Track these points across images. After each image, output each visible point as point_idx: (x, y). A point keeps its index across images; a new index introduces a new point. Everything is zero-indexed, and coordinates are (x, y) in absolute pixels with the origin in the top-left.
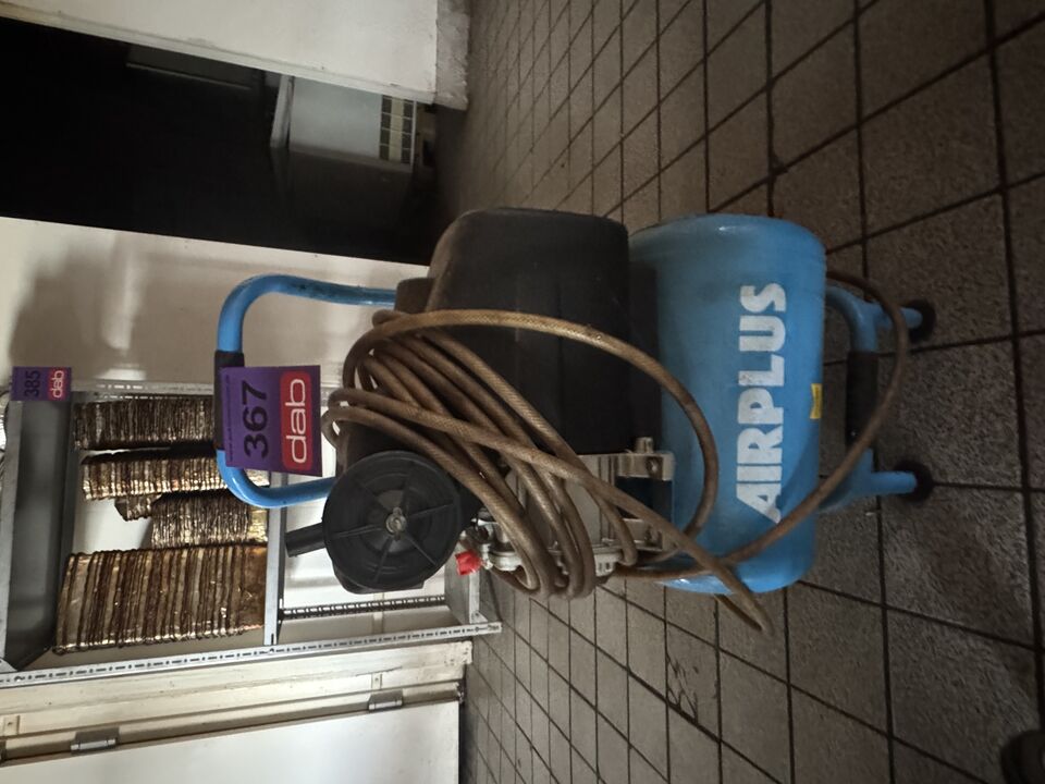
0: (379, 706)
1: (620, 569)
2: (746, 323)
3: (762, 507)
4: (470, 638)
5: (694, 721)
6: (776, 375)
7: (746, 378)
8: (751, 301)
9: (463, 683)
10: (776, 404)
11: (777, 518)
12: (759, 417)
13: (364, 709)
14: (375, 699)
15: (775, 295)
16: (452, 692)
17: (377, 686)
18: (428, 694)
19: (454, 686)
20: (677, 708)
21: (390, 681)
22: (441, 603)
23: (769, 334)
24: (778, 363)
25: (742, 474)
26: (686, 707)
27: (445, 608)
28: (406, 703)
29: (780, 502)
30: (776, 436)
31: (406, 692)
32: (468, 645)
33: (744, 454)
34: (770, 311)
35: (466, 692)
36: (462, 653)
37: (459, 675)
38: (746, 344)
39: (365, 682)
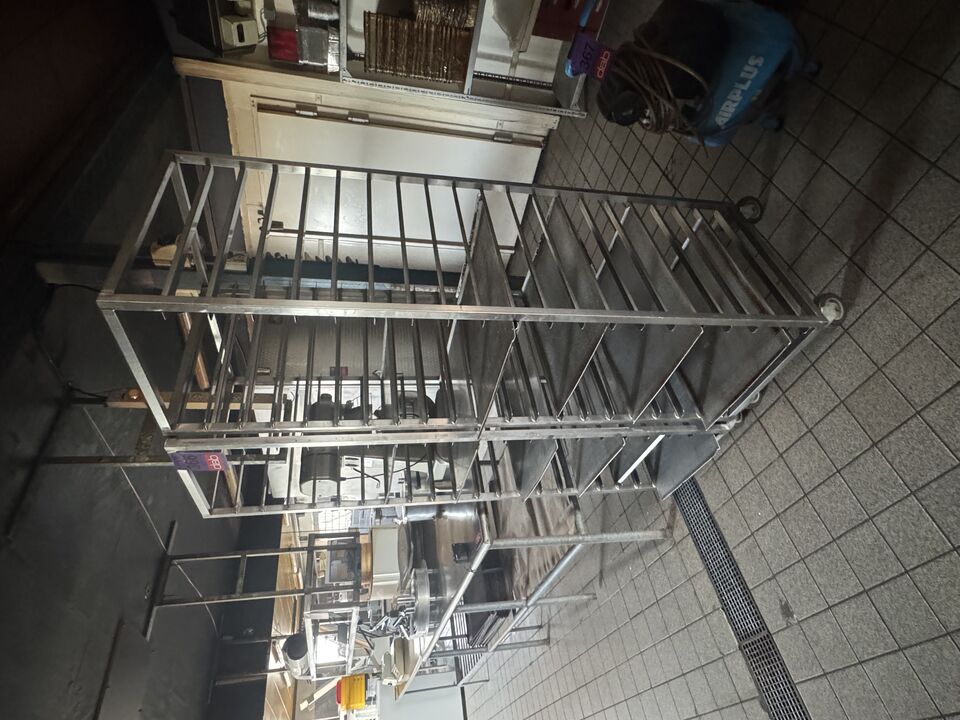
0: (499, 139)
1: (674, 130)
2: (747, 68)
3: (720, 124)
4: (561, 116)
5: (671, 182)
6: (745, 87)
7: (737, 85)
8: (752, 61)
9: (547, 139)
10: (741, 95)
11: (723, 128)
12: (733, 98)
13: (491, 138)
14: (497, 135)
15: (760, 61)
16: (538, 142)
17: (499, 128)
18: (524, 140)
19: (541, 139)
20: (667, 176)
21: (507, 127)
22: (549, 88)
23: (751, 73)
24: (749, 83)
25: (720, 113)
26: (670, 177)
27: (551, 92)
28: (514, 142)
29: (726, 124)
30: (736, 105)
31: (515, 135)
32: (558, 118)
33: (723, 107)
34: (756, 66)
35: (547, 143)
36: (552, 122)
37: (545, 133)
38: (742, 75)
39: (493, 124)
